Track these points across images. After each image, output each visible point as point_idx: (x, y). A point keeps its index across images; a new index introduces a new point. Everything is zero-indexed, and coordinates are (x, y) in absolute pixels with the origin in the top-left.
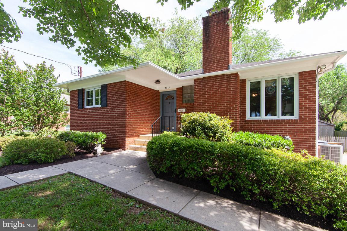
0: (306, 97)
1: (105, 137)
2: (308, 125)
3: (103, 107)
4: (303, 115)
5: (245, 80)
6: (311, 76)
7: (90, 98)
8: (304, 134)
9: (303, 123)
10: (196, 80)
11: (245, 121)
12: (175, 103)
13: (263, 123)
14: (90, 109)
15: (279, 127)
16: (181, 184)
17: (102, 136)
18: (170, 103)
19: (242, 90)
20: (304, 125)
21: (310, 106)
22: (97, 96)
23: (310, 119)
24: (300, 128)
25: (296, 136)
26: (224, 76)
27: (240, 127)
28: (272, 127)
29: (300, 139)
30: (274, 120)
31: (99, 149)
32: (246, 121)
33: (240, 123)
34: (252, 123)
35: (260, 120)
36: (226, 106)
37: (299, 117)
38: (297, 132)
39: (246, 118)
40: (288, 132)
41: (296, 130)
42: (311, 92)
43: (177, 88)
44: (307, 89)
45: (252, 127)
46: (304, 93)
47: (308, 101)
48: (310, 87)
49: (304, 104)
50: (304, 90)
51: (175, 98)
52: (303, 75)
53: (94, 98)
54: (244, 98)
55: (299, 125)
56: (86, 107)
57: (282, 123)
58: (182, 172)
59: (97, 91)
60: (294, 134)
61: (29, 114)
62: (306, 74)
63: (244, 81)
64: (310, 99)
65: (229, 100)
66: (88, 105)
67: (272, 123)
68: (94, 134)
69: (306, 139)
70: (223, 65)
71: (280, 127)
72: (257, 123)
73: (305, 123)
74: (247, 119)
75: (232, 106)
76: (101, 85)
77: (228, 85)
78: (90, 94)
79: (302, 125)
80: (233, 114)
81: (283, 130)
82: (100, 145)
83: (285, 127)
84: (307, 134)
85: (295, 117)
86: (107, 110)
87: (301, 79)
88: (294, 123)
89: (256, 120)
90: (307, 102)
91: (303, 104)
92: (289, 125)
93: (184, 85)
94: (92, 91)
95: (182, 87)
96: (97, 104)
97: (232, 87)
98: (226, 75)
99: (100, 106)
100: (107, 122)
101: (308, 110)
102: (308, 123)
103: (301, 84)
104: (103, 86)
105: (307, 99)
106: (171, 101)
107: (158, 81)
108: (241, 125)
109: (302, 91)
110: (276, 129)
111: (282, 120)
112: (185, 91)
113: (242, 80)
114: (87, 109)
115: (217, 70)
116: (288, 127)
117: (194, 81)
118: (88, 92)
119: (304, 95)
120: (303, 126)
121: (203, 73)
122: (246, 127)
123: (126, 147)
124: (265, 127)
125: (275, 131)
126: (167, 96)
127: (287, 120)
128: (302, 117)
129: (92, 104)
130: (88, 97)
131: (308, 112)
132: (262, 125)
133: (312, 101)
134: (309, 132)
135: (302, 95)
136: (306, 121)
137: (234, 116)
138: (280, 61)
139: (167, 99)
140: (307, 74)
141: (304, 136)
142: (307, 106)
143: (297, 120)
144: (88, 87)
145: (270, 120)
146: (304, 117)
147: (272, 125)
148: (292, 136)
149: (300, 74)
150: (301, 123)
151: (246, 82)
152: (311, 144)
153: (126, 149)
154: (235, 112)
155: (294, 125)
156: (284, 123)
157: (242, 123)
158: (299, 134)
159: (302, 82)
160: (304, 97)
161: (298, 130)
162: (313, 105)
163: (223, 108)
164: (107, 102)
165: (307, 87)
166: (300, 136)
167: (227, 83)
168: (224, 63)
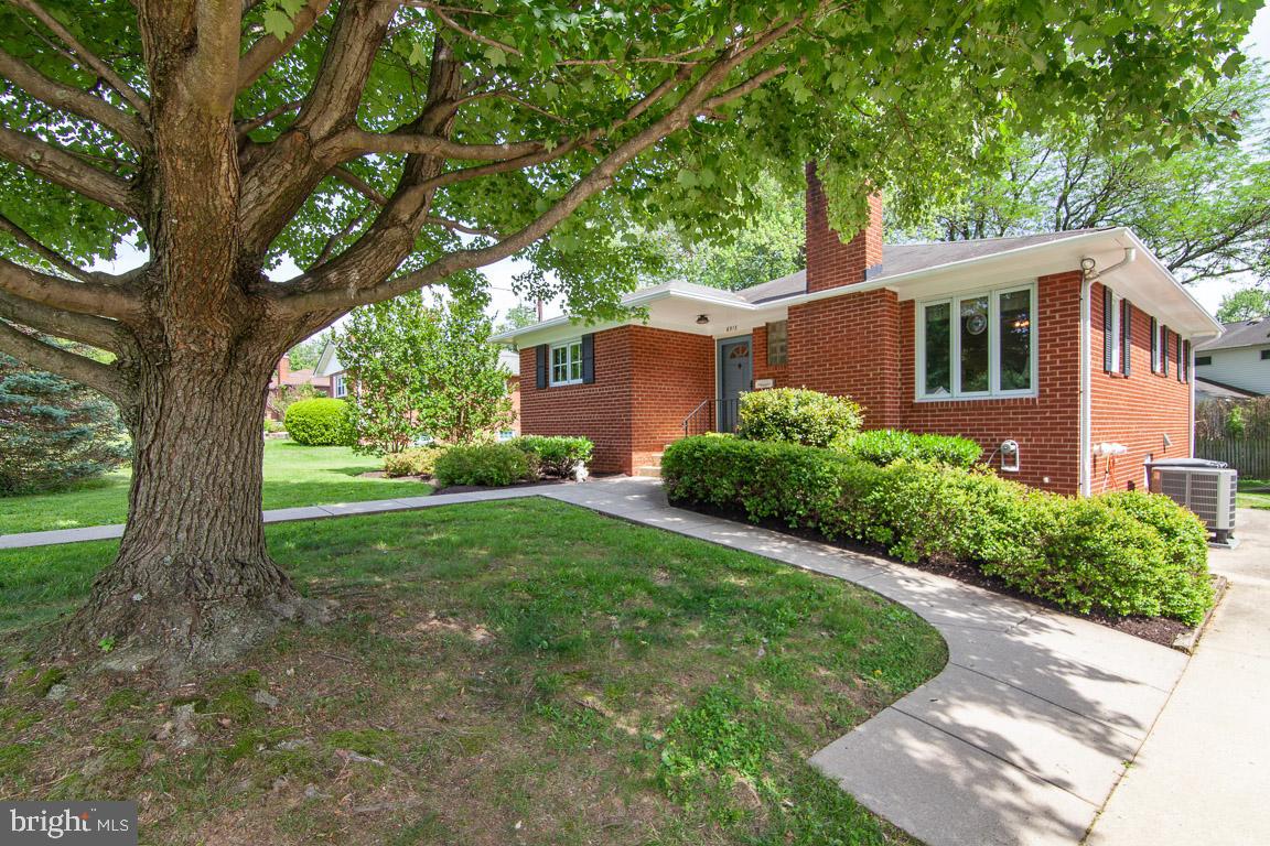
0: (1055, 340)
1: (591, 447)
2: (1060, 412)
3: (586, 383)
4: (1047, 385)
5: (913, 301)
6: (1066, 286)
7: (560, 365)
8: (1052, 435)
9: (1047, 407)
10: (792, 310)
11: (912, 407)
12: (751, 366)
13: (955, 410)
14: (560, 388)
15: (992, 419)
16: (700, 511)
17: (585, 444)
18: (740, 366)
19: (905, 327)
20: (1051, 412)
21: (1065, 362)
22: (575, 357)
23: (1065, 395)
24: (1041, 418)
25: (1031, 440)
26: (854, 297)
27: (901, 422)
28: (974, 420)
29: (1042, 446)
30: (980, 401)
31: (582, 472)
32: (913, 405)
33: (901, 412)
34: (927, 411)
35: (947, 403)
36: (860, 371)
37: (1040, 391)
38: (1032, 429)
39: (913, 398)
40: (1013, 429)
41: (1032, 424)
42: (1066, 327)
43: (754, 330)
44: (1058, 319)
45: (927, 421)
46: (1051, 329)
47: (1061, 351)
48: (1066, 316)
49: (1051, 357)
50: (1051, 323)
51: (751, 353)
52: (1047, 284)
53: (569, 364)
54: (909, 348)
55: (1038, 413)
56: (553, 384)
57: (999, 409)
58: (708, 493)
59: (575, 348)
60: (1027, 435)
61: (445, 403)
62: (1055, 282)
63: (909, 305)
64: (1064, 345)
65: (867, 356)
66: (556, 379)
67: (974, 409)
68: (570, 439)
69: (1055, 446)
70: (851, 270)
71: (994, 419)
72: (940, 410)
73: (1052, 407)
74: (916, 401)
75: (872, 370)
76: (583, 336)
77: (864, 319)
78: (560, 355)
79: (1045, 413)
80: (876, 388)
81: (1000, 424)
82: (582, 463)
83: (1005, 419)
84: (1059, 435)
85: (1032, 392)
86: (595, 390)
87: (1043, 296)
88: (1025, 408)
89: (937, 403)
90: (1058, 353)
91: (1048, 359)
92: (1014, 413)
93: (770, 321)
94: (564, 349)
95: (764, 325)
96: (575, 376)
97: (872, 322)
98: (860, 294)
99: (580, 381)
100: (596, 417)
101: (1060, 373)
102: (1061, 407)
103: (1044, 307)
104: (585, 338)
105: (1057, 346)
106: (742, 360)
107: (703, 319)
108: (904, 417)
109: (1045, 324)
110: (986, 425)
111: (997, 401)
112: (773, 336)
113: (905, 302)
114: (555, 389)
115: (838, 282)
116: (1013, 419)
117: (786, 312)
118: (556, 352)
119: (1051, 335)
120: (1048, 415)
121: (807, 292)
122: (914, 421)
123: (633, 468)
124: (959, 420)
125: (982, 430)
126: (734, 349)
127: (1009, 400)
128: (1045, 391)
129: (565, 378)
130: (556, 362)
131: (1061, 379)
132: (952, 415)
133: (1070, 350)
134: (1061, 429)
135: (1045, 336)
136: (1054, 401)
137: (878, 393)
138: (999, 253)
139: (733, 356)
140: (1058, 280)
141: (1050, 440)
142: (1058, 364)
143: (1034, 400)
144: (555, 341)
145: (969, 402)
146: (1051, 391)
147: (973, 415)
148: (1021, 440)
149: (1043, 281)
150: (1041, 407)
151: (913, 307)
152: (1066, 458)
153: (633, 472)
154: (879, 383)
155: (1027, 413)
156: (1004, 408)
157: (905, 412)
158: (1038, 435)
159: (1045, 301)
160: (1050, 341)
161: (1035, 424)
162: (1070, 361)
163: (852, 377)
164: (594, 372)
165: (1057, 315)
166: (1041, 441)
167: (861, 315)
168: (853, 265)
